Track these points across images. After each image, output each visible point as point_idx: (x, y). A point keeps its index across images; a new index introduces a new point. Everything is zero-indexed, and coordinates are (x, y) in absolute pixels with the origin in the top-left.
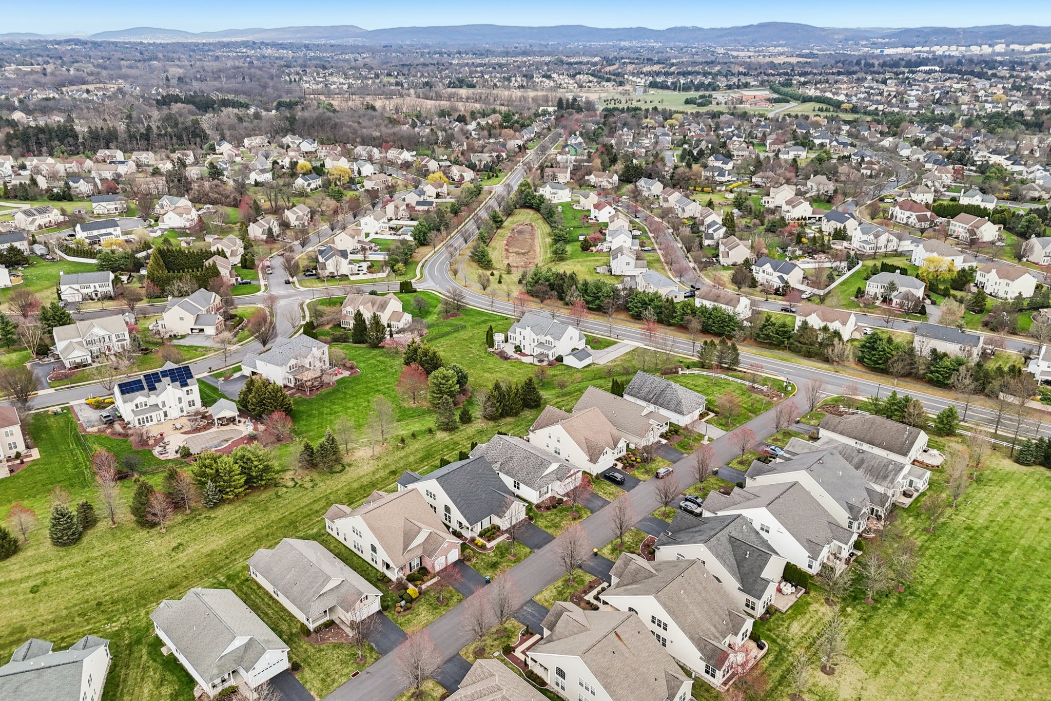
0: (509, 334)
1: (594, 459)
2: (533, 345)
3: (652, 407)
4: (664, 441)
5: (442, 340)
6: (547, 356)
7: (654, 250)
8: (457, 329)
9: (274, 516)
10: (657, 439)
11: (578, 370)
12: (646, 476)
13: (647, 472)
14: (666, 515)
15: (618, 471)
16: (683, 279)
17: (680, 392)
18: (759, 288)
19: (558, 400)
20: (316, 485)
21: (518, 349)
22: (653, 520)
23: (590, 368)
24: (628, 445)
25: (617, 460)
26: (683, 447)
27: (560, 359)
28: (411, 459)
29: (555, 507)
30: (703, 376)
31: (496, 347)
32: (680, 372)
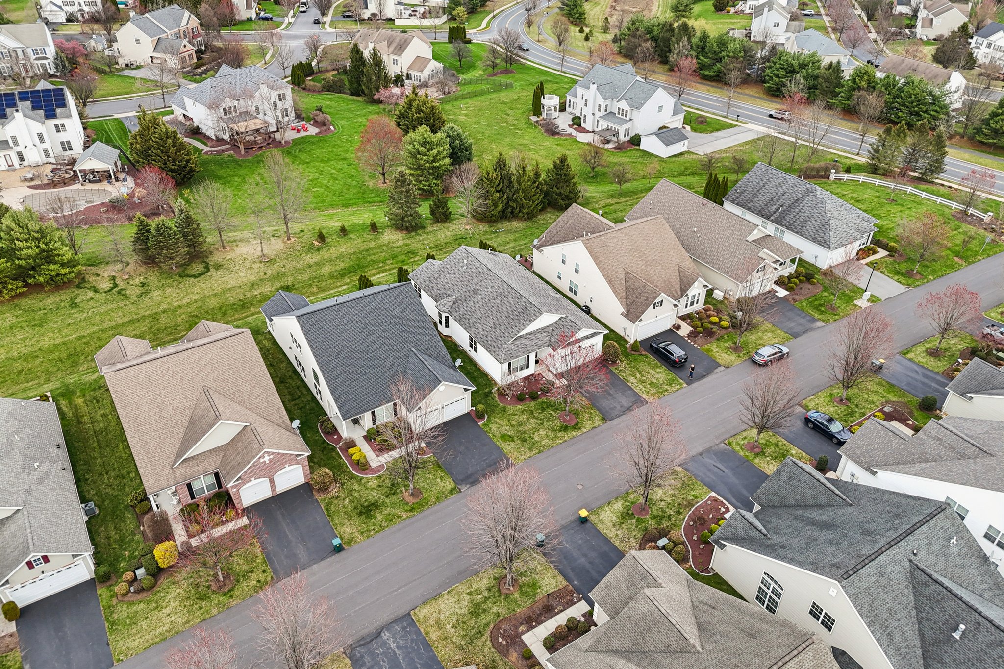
0: (568, 98)
1: (633, 314)
2: (598, 114)
3: (770, 229)
4: (782, 293)
5: (470, 101)
6: (616, 134)
7: (819, 14)
8: (499, 88)
9: (47, 341)
10: (770, 286)
11: (661, 160)
12: (733, 357)
13: (736, 349)
14: (758, 450)
15: (680, 341)
16: (855, 52)
17: (829, 206)
18: (977, 70)
19: (611, 201)
20: (146, 293)
21: (577, 122)
22: (726, 456)
23: (681, 159)
24: (710, 293)
25: (683, 318)
26: (817, 308)
27: (635, 141)
28: (326, 270)
29: (534, 397)
30: (872, 186)
31: (544, 115)
32: (833, 177)
